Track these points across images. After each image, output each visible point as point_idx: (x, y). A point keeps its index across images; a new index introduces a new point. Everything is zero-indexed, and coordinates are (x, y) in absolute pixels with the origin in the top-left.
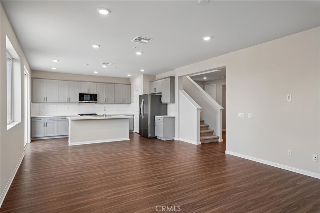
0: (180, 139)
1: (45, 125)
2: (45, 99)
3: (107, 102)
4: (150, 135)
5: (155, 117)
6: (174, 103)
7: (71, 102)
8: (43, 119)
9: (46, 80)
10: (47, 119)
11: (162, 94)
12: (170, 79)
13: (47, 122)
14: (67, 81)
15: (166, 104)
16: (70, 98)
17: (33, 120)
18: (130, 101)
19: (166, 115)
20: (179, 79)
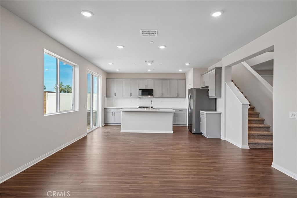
0: (226, 138)
1: (114, 114)
2: (115, 94)
3: (162, 96)
4: (195, 130)
5: (200, 112)
6: (221, 97)
7: (132, 96)
8: (112, 110)
9: (115, 80)
10: (115, 110)
11: (209, 88)
12: (215, 70)
13: (114, 112)
14: (130, 80)
15: (216, 99)
16: (132, 93)
17: (105, 111)
18: (184, 96)
19: (216, 110)
20: (225, 69)
